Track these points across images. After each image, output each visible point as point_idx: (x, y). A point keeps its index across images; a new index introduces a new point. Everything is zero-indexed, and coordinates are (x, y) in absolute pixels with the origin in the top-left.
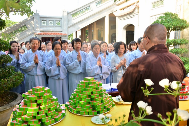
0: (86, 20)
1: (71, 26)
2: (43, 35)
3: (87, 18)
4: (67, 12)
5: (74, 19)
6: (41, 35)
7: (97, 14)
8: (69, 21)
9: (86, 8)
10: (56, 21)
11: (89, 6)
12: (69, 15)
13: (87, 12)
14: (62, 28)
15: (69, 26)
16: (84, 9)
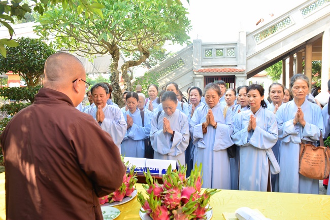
0: (281, 43)
1: (253, 56)
2: (206, 73)
3: (284, 39)
4: (247, 33)
5: (258, 43)
6: (202, 73)
7: (304, 31)
8: (249, 47)
9: (282, 21)
10: (228, 49)
11: (289, 18)
12: (250, 37)
13: (283, 28)
14: (237, 60)
15: (248, 55)
16: (279, 23)
